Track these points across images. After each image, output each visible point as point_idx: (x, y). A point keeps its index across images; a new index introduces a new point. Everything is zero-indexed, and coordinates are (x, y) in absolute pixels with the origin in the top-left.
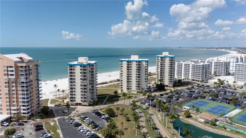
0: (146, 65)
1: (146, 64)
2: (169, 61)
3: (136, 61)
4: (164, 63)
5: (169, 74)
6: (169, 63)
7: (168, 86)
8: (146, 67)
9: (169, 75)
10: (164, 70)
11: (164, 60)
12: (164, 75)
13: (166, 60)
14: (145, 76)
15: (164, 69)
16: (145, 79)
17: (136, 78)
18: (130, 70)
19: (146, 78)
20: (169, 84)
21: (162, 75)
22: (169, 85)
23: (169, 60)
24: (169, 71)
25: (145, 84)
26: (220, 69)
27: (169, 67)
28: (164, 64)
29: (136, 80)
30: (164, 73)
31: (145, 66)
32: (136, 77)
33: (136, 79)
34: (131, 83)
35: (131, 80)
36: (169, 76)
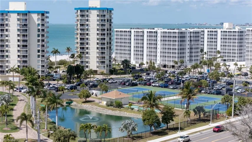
0: (40, 22)
1: (38, 19)
2: (98, 18)
3: (19, 13)
4: (87, 23)
5: (98, 46)
6: (98, 23)
7: (96, 71)
8: (39, 25)
9: (98, 48)
10: (87, 37)
11: (87, 16)
12: (87, 48)
13: (91, 15)
14: (39, 45)
15: (87, 34)
16: (39, 51)
17: (19, 49)
18: (5, 31)
19: (40, 48)
20: (97, 67)
21: (83, 48)
22: (98, 69)
23: (98, 15)
24: (98, 39)
25: (38, 62)
26: (231, 46)
27: (98, 30)
28: (87, 25)
29: (19, 54)
30: (87, 44)
31: (37, 23)
32: (19, 46)
33: (19, 51)
34: (7, 59)
35: (7, 54)
36: (98, 51)
